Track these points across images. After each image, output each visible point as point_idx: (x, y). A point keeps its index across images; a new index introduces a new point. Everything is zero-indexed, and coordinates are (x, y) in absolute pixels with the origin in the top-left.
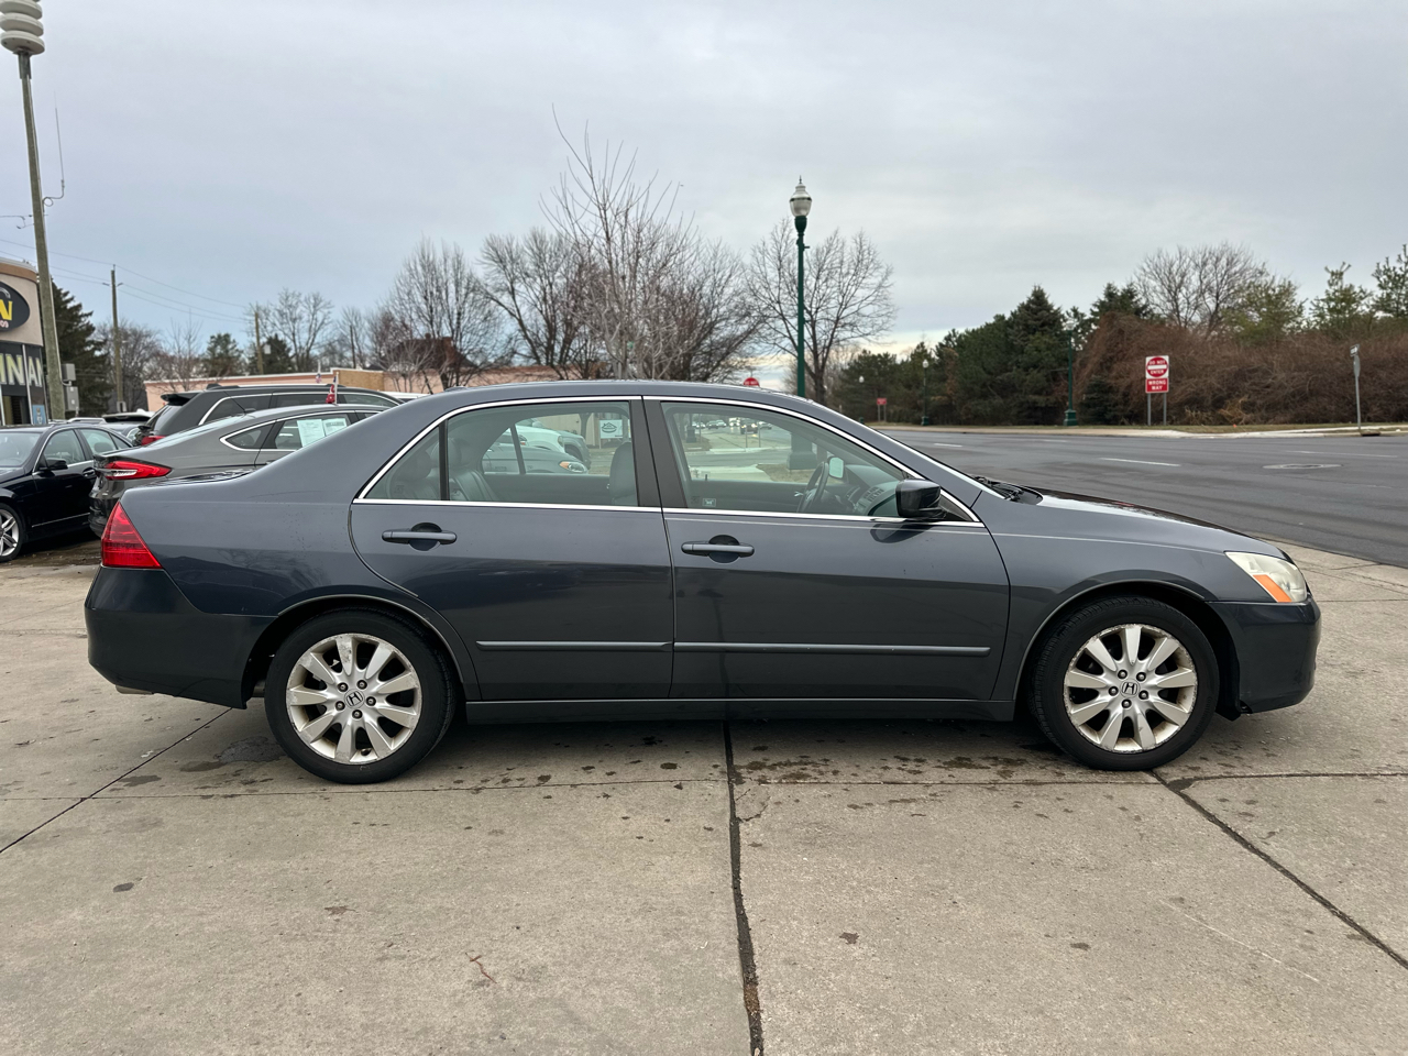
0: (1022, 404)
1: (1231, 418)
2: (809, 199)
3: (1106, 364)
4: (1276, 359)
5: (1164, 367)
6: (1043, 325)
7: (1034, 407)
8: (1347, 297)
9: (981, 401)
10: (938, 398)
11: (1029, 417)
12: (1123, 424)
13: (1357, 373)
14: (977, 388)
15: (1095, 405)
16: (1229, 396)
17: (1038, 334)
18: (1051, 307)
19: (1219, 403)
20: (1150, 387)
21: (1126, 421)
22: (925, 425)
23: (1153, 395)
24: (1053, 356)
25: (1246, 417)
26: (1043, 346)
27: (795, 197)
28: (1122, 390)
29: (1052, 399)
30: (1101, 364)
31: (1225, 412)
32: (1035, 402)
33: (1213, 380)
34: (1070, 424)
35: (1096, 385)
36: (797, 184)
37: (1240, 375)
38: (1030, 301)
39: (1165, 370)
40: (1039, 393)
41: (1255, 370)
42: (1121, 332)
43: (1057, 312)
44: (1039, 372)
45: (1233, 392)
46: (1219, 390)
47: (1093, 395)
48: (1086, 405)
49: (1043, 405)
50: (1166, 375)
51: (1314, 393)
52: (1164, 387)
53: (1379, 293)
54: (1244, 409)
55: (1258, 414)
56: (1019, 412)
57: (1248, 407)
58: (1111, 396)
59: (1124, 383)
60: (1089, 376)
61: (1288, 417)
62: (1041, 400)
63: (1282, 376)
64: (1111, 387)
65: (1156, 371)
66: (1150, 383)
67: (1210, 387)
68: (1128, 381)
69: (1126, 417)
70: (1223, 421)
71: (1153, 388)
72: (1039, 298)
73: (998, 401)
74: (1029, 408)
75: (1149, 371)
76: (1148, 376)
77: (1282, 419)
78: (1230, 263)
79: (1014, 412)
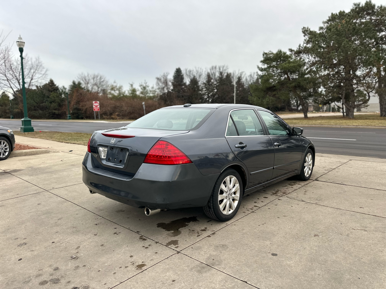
0: (50, 113)
1: (115, 118)
2: (24, 43)
3: (78, 102)
4: (124, 104)
5: (98, 104)
6: (54, 90)
7: (54, 114)
8: (134, 91)
9: (35, 111)
10: (17, 110)
11: (52, 117)
12: (85, 119)
13: (144, 108)
14: (33, 108)
15: (76, 114)
16: (113, 113)
17: (53, 93)
18: (55, 85)
19: (111, 114)
20: (95, 110)
21: (85, 118)
22: (12, 119)
23: (96, 112)
24: (59, 99)
25: (118, 118)
26: (55, 96)
27: (19, 41)
28: (84, 110)
29: (60, 112)
30: (76, 103)
31: (113, 116)
32: (54, 113)
33: (109, 109)
34: (69, 119)
35: (76, 108)
36: (19, 37)
37: (115, 107)
38: (49, 83)
39: (98, 105)
40: (55, 110)
41: (118, 106)
42: (81, 94)
43: (57, 87)
44: (55, 104)
45: (114, 112)
46: (111, 111)
47: (75, 111)
48: (73, 114)
49: (57, 113)
50: (99, 106)
51: (133, 113)
52: (98, 110)
53: (141, 90)
54: (117, 116)
55: (121, 117)
56: (49, 115)
57: (118, 115)
58: (80, 112)
59: (84, 108)
60: (73, 105)
61: (128, 118)
62: (57, 112)
63: (126, 108)
64: (81, 109)
65: (96, 105)
66: (95, 108)
67: (108, 110)
68: (86, 107)
69: (85, 117)
70: (113, 119)
71: (96, 110)
72: (52, 82)
73: (40, 112)
74: (52, 114)
75: (94, 105)
76: (94, 107)
77: (126, 118)
78: (101, 78)
79: (47, 115)
